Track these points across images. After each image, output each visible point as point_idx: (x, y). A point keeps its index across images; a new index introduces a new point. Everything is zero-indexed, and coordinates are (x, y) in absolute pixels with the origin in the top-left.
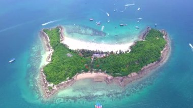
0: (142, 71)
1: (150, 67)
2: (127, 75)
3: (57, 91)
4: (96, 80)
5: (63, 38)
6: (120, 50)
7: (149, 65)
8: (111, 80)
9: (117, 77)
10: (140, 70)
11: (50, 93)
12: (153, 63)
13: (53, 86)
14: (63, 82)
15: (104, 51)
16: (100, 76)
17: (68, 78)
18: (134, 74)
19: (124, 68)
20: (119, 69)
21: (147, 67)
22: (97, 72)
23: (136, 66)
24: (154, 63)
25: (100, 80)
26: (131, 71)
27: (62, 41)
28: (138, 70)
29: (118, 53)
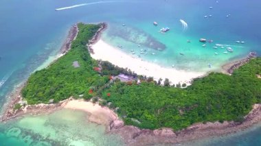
0: (187, 131)
1: (211, 128)
2: (152, 129)
3: (22, 116)
4: (92, 119)
5: (96, 39)
6: (167, 80)
7: (210, 124)
8: (117, 127)
9: (132, 127)
10: (185, 127)
11: (11, 115)
12: (221, 121)
13: (24, 105)
14: (42, 105)
15: (138, 74)
16: (104, 114)
17: (52, 100)
18: (168, 132)
19: (150, 113)
20: (140, 112)
21: (205, 126)
22: (103, 105)
23: (177, 118)
24: (226, 123)
25: (99, 121)
26: (162, 124)
27: (91, 43)
28: (179, 127)
29: (162, 83)
